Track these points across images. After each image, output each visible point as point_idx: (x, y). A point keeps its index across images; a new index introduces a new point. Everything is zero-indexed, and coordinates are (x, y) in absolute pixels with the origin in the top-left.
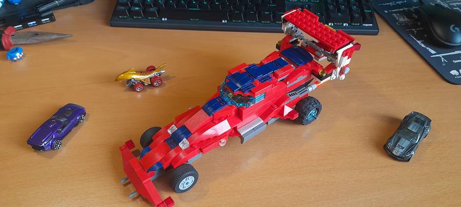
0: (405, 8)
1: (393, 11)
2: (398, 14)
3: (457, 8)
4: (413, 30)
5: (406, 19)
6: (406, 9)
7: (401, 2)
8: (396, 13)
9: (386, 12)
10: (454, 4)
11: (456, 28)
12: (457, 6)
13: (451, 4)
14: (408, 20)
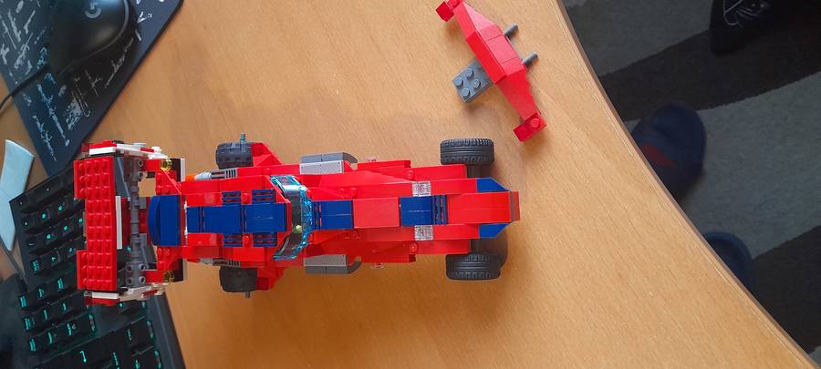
0: (51, 113)
1: (62, 132)
2: (67, 120)
3: (26, 27)
4: (93, 85)
5: (75, 103)
6: (51, 110)
7: (38, 124)
8: (64, 126)
9: (67, 143)
10: (18, 35)
11: (92, 8)
12: (20, 28)
13: (20, 40)
14: (74, 100)
